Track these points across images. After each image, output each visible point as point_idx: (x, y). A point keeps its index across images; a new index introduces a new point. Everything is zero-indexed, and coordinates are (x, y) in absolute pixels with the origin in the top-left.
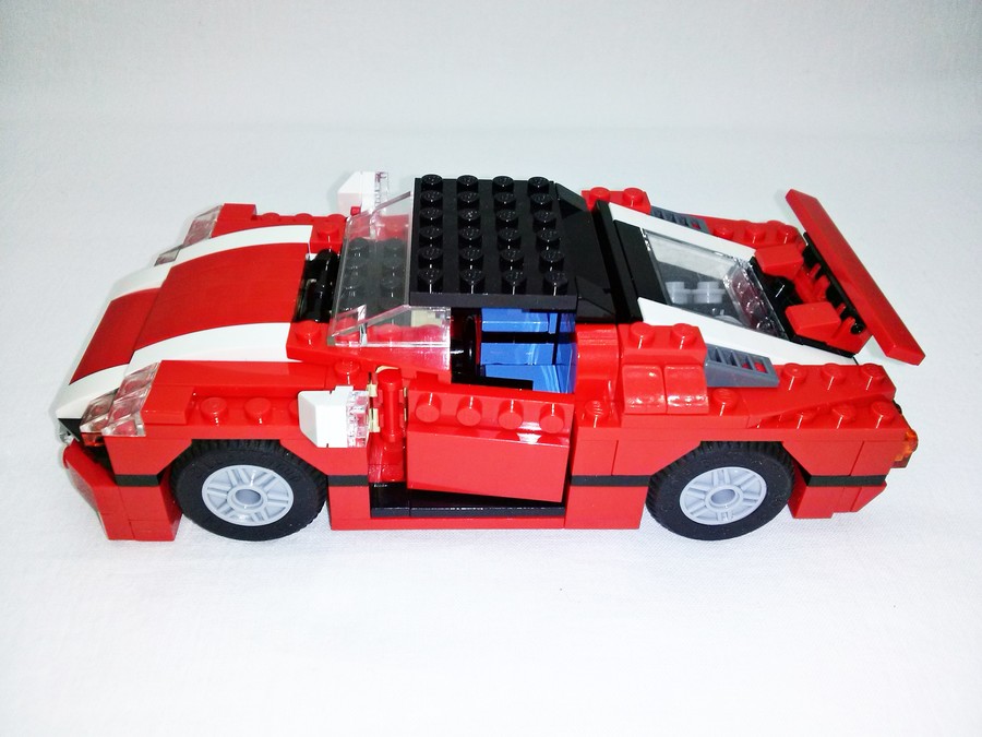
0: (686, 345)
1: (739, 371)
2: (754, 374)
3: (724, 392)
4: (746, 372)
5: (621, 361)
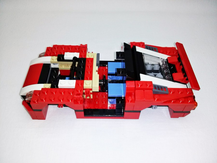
0: (149, 86)
1: (160, 91)
2: (163, 92)
3: (156, 96)
4: (162, 91)
5: (135, 89)
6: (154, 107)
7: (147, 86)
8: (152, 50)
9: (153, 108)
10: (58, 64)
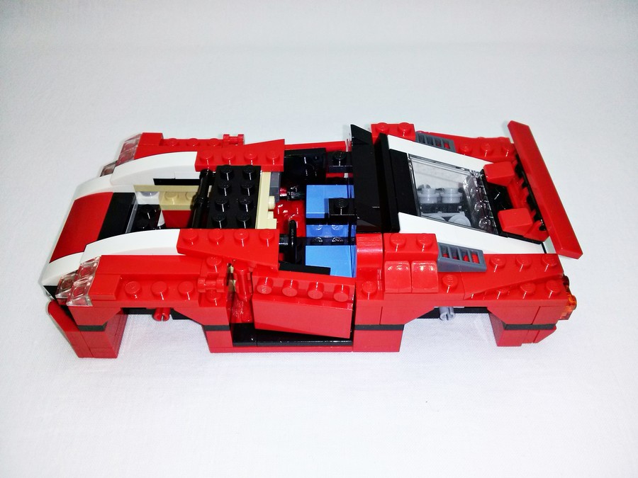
0: (427, 248)
1: (460, 262)
2: (471, 265)
3: (450, 277)
4: (465, 264)
5: (383, 258)
6: (445, 313)
7: (421, 247)
8: (438, 145)
9: (441, 316)
10: (158, 194)
